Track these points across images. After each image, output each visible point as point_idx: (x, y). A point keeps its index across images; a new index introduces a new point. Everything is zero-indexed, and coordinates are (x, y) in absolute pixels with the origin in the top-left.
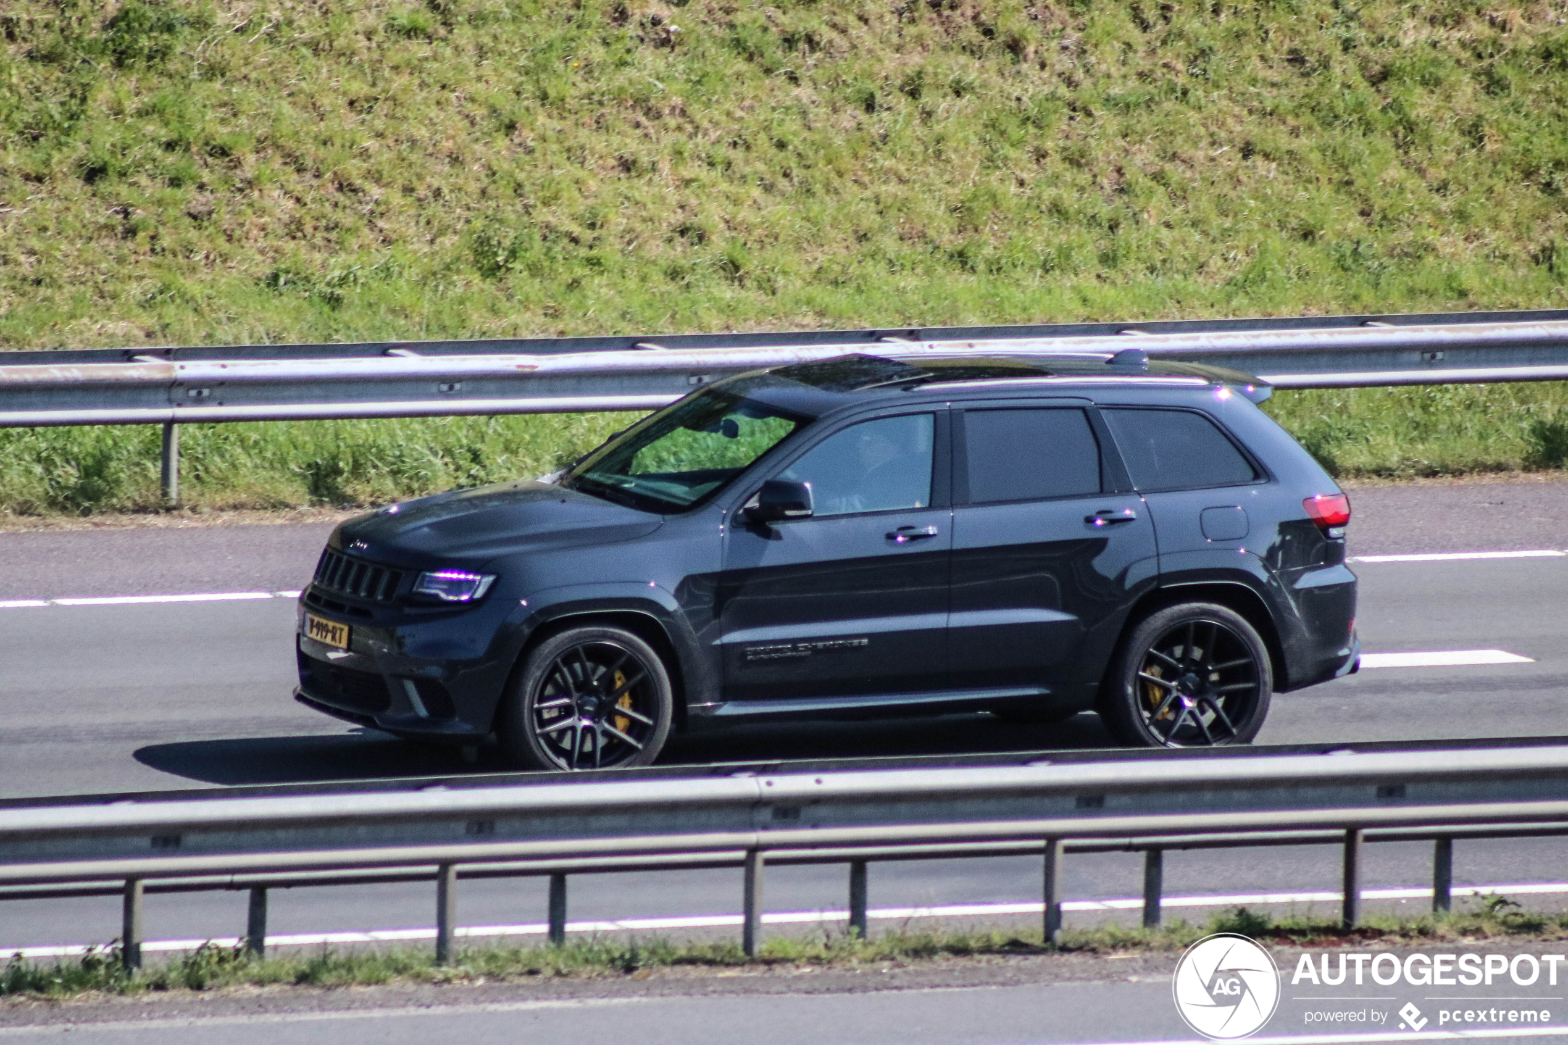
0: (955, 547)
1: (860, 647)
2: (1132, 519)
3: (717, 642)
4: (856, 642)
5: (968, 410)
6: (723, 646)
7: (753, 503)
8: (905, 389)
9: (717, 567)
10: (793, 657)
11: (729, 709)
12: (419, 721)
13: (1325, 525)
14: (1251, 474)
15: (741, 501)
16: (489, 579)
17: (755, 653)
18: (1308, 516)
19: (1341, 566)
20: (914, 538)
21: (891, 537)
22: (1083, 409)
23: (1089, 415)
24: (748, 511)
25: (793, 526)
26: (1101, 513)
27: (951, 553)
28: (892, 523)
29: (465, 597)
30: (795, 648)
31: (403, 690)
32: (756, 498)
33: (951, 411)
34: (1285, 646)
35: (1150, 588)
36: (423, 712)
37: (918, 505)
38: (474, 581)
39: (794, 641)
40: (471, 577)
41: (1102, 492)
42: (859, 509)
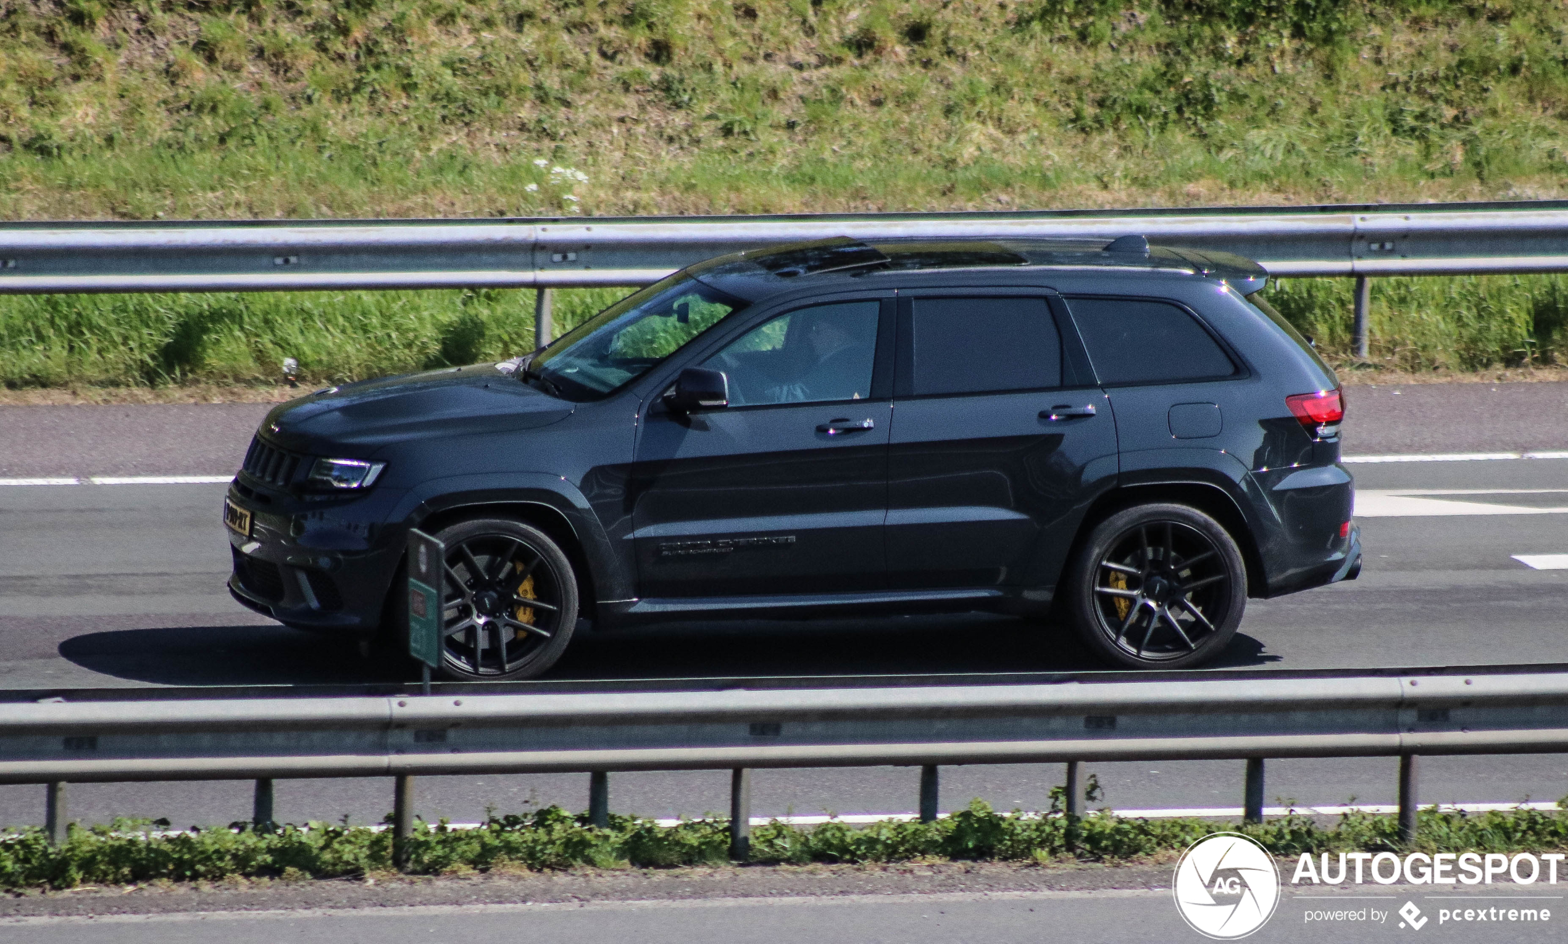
0: (893, 441)
1: (787, 545)
2: (1092, 415)
3: (630, 536)
4: (782, 538)
5: (917, 298)
6: (635, 540)
7: (671, 392)
8: (854, 276)
9: (629, 458)
10: (712, 553)
11: (643, 606)
12: (310, 612)
13: (1311, 424)
14: (1230, 370)
15: (658, 390)
16: (377, 468)
17: (671, 548)
18: (1290, 414)
19: (1332, 467)
20: (849, 431)
21: (822, 430)
22: (1045, 298)
23: (1053, 305)
24: (667, 400)
25: (714, 417)
26: (1056, 407)
27: (888, 447)
28: (824, 415)
29: (355, 485)
30: (715, 545)
31: (296, 580)
32: (673, 388)
33: (898, 298)
34: (1262, 550)
35: (1110, 487)
36: (314, 604)
37: (856, 396)
38: (363, 468)
39: (714, 537)
40: (363, 464)
41: (1062, 387)
42: (802, 398)
